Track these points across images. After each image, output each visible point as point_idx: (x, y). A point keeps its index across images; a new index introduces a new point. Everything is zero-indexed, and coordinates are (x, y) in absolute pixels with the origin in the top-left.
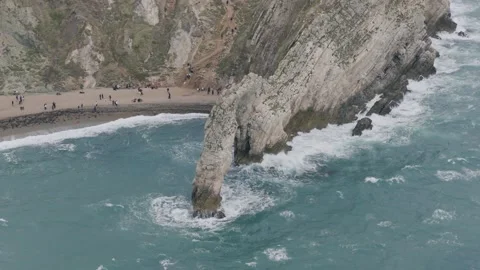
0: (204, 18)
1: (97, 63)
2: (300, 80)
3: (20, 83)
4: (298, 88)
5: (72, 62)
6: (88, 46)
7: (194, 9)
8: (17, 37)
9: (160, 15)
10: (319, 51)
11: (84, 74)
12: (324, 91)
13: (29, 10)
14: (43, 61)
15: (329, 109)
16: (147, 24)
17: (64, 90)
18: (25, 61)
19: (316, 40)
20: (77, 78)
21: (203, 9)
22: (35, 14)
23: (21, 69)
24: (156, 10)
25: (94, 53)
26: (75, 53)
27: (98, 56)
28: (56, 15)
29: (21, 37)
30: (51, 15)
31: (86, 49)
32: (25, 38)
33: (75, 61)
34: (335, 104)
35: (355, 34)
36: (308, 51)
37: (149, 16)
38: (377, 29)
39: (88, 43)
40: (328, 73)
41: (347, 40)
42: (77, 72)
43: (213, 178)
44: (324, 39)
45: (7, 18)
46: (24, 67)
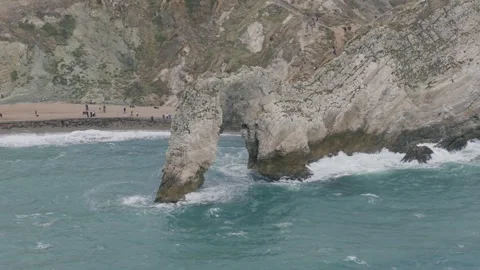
0: (310, 50)
1: (183, 83)
2: (342, 93)
3: (101, 95)
4: (339, 101)
5: (160, 80)
6: (179, 66)
7: (301, 41)
8: (119, 55)
9: (264, 44)
10: (373, 66)
11: (168, 93)
12: (378, 112)
13: (135, 30)
14: (134, 78)
15: (384, 133)
16: (249, 51)
17: (141, 104)
18: (116, 76)
19: (369, 53)
20: (160, 96)
21: (312, 41)
22: (140, 35)
23: (110, 83)
24: (262, 39)
25: (183, 73)
26: (164, 71)
27: (187, 77)
28: (161, 37)
29: (123, 55)
30: (156, 37)
31: (177, 69)
32: (126, 57)
33: (163, 79)
34: (392, 129)
35: (434, 59)
36: (358, 63)
37: (253, 44)
38: (471, 60)
39: (180, 62)
40: (385, 93)
41: (420, 63)
42: (162, 90)
43: (182, 165)
44: (381, 54)
45: (113, 38)
46: (113, 81)
